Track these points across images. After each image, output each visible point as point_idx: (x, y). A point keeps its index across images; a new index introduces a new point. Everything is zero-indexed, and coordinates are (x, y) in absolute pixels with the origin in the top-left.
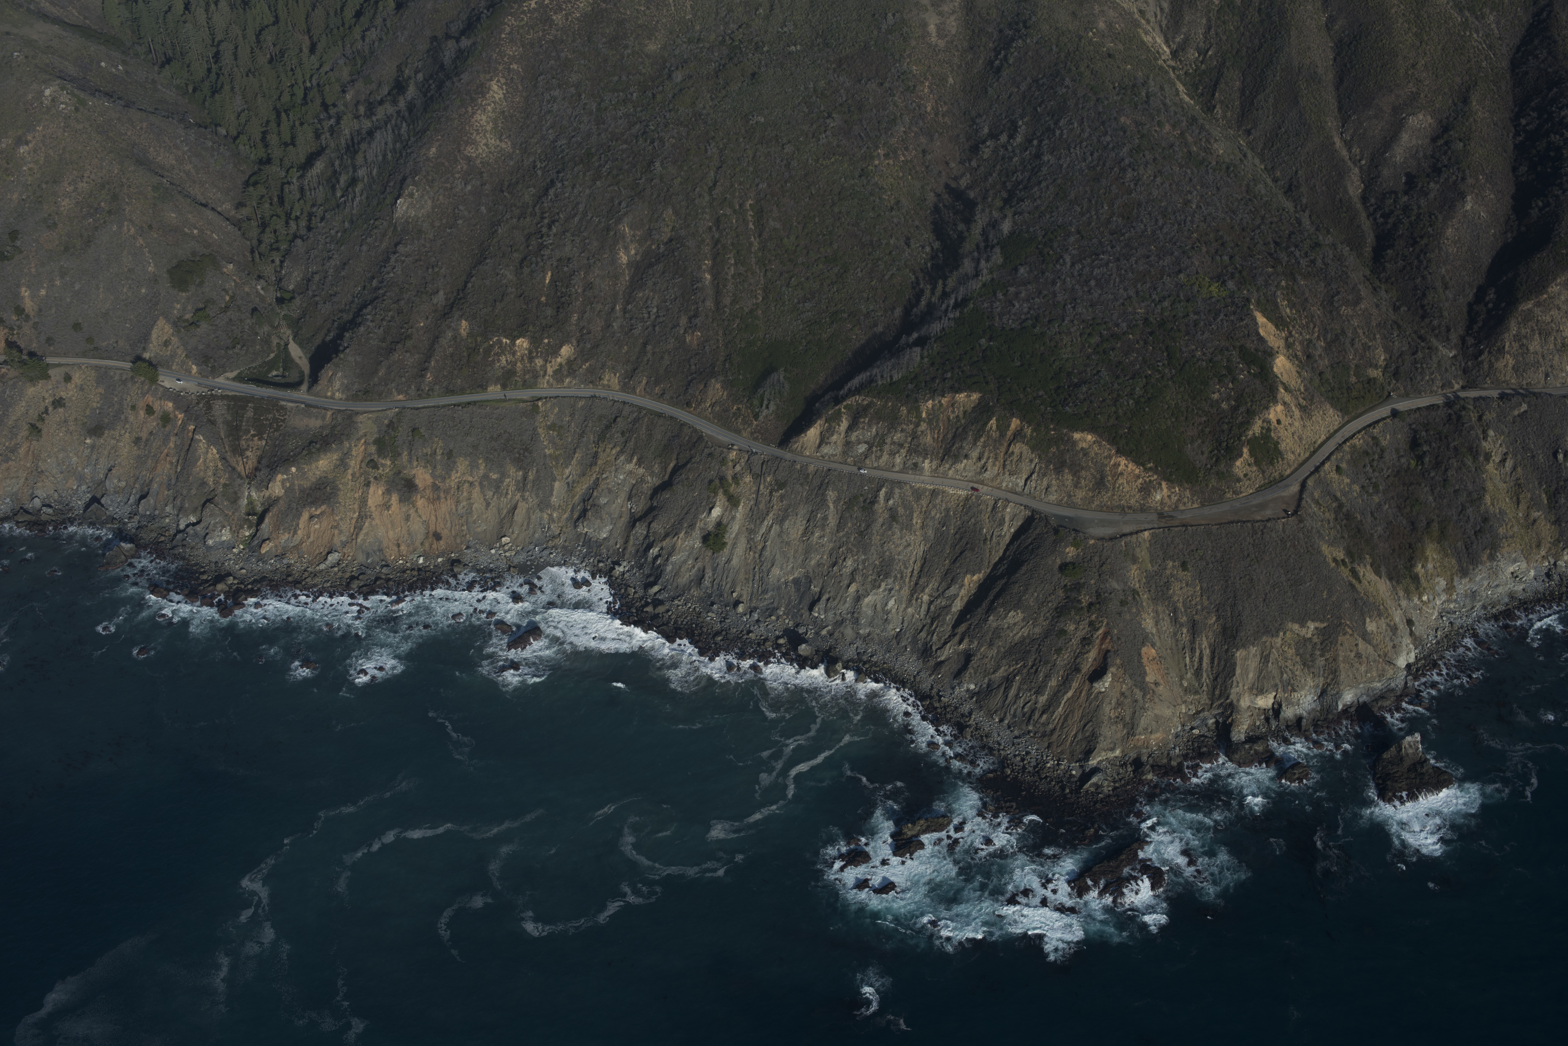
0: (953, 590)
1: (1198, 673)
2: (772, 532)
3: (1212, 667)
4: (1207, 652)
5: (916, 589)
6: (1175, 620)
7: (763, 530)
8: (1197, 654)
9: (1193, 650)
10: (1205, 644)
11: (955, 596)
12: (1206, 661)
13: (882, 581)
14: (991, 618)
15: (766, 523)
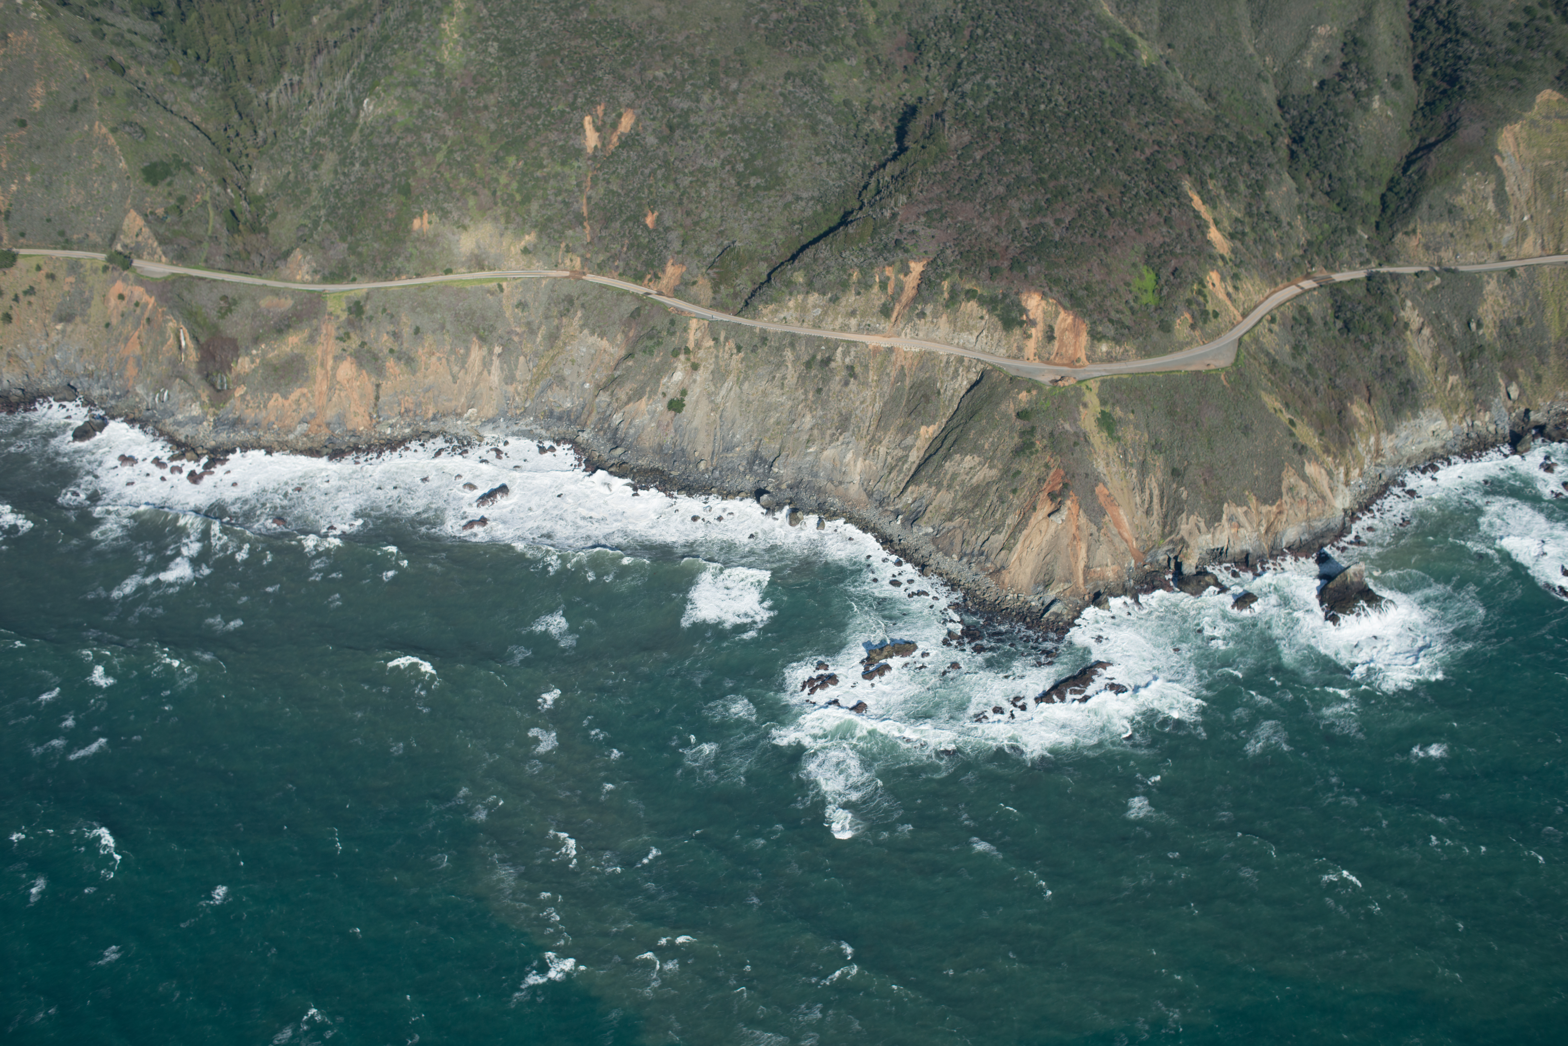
0: (909, 440)
1: (1148, 512)
2: (732, 393)
3: (1161, 506)
4: (1156, 492)
5: (874, 441)
6: (1125, 462)
7: (723, 392)
8: (1148, 492)
9: (1142, 491)
10: (1154, 484)
11: (911, 447)
12: (1156, 500)
13: (841, 434)
14: (948, 464)
15: (726, 385)
